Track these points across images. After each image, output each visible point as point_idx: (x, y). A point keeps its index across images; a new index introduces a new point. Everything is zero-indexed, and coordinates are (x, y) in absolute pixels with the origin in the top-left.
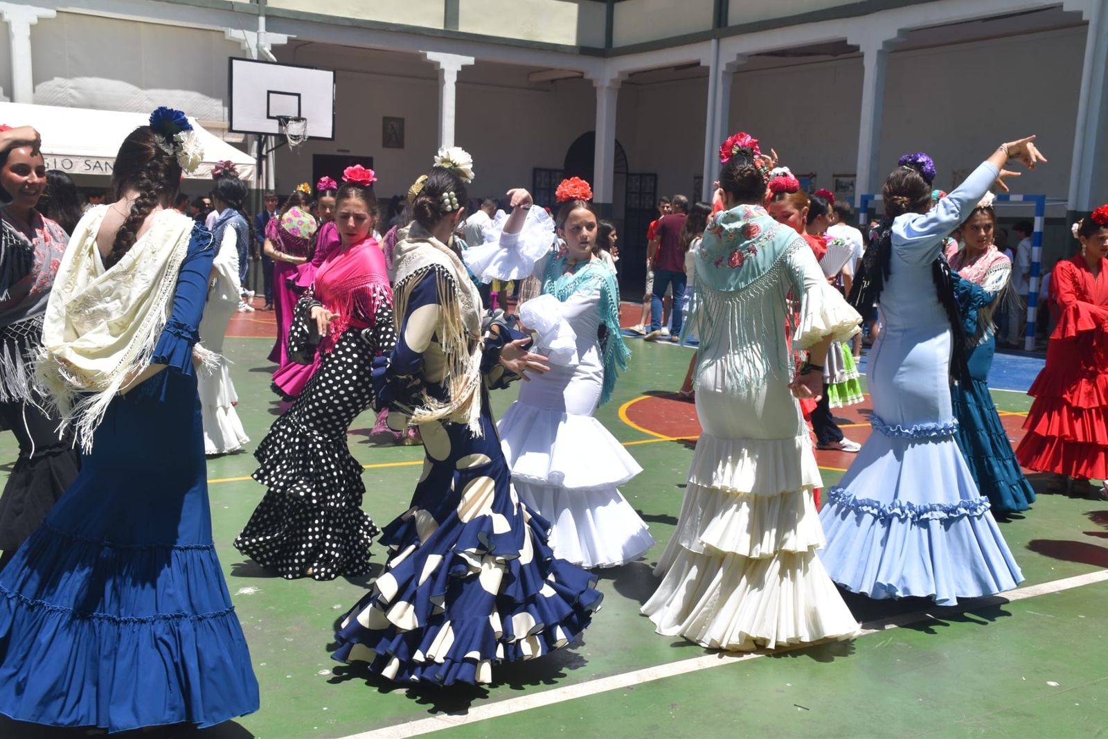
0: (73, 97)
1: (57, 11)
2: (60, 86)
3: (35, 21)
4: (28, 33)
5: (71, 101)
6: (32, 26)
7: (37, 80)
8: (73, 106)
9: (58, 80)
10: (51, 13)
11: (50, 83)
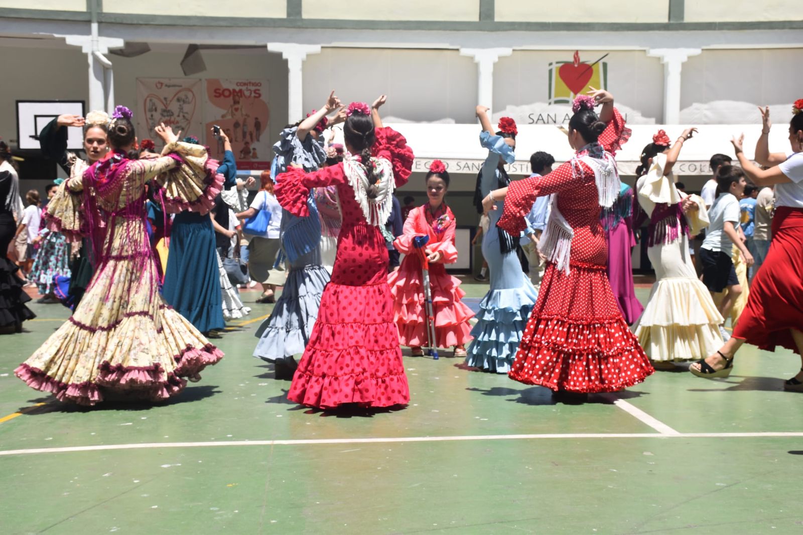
0: (706, 116)
1: (703, 50)
2: (697, 109)
3: (685, 59)
4: (679, 69)
5: (705, 120)
6: (683, 64)
7: (682, 107)
8: (706, 123)
9: (695, 105)
10: (697, 51)
11: (690, 108)
